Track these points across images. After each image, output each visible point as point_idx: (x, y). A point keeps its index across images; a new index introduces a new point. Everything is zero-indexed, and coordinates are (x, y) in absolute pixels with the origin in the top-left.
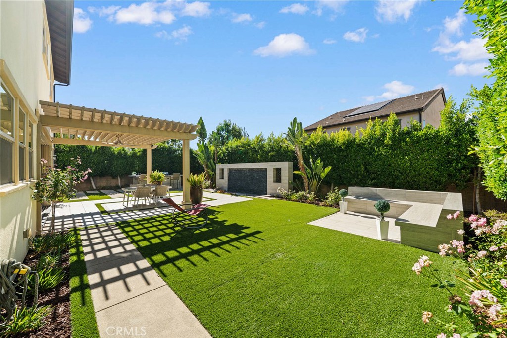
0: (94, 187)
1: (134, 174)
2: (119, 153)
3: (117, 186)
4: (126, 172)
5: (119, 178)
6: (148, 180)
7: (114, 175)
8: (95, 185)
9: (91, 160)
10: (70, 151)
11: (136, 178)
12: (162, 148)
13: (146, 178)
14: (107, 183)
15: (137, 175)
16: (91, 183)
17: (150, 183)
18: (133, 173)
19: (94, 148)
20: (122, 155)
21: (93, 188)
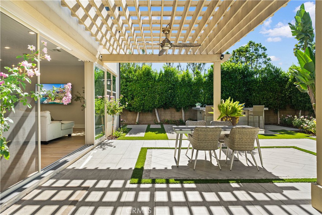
0: (159, 121)
1: (198, 106)
2: (183, 79)
3: (181, 121)
4: (190, 104)
5: (183, 111)
6: (216, 115)
7: (178, 107)
8: (160, 118)
9: (156, 89)
10: (138, 80)
11: (201, 112)
12: (234, 70)
13: (212, 111)
14: (171, 117)
15: (201, 107)
16: (156, 115)
17: (219, 120)
18: (197, 104)
19: (158, 75)
20: (186, 82)
21: (157, 121)
